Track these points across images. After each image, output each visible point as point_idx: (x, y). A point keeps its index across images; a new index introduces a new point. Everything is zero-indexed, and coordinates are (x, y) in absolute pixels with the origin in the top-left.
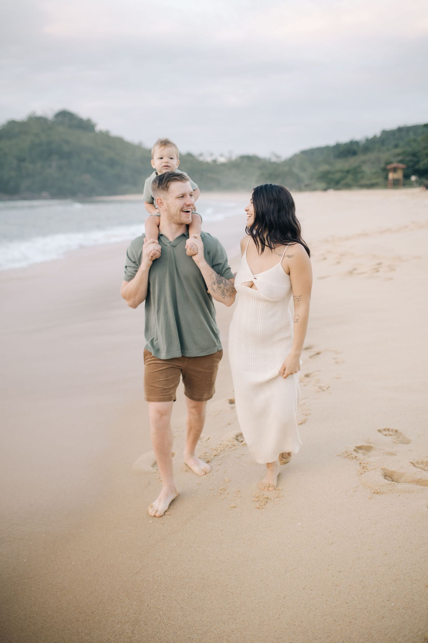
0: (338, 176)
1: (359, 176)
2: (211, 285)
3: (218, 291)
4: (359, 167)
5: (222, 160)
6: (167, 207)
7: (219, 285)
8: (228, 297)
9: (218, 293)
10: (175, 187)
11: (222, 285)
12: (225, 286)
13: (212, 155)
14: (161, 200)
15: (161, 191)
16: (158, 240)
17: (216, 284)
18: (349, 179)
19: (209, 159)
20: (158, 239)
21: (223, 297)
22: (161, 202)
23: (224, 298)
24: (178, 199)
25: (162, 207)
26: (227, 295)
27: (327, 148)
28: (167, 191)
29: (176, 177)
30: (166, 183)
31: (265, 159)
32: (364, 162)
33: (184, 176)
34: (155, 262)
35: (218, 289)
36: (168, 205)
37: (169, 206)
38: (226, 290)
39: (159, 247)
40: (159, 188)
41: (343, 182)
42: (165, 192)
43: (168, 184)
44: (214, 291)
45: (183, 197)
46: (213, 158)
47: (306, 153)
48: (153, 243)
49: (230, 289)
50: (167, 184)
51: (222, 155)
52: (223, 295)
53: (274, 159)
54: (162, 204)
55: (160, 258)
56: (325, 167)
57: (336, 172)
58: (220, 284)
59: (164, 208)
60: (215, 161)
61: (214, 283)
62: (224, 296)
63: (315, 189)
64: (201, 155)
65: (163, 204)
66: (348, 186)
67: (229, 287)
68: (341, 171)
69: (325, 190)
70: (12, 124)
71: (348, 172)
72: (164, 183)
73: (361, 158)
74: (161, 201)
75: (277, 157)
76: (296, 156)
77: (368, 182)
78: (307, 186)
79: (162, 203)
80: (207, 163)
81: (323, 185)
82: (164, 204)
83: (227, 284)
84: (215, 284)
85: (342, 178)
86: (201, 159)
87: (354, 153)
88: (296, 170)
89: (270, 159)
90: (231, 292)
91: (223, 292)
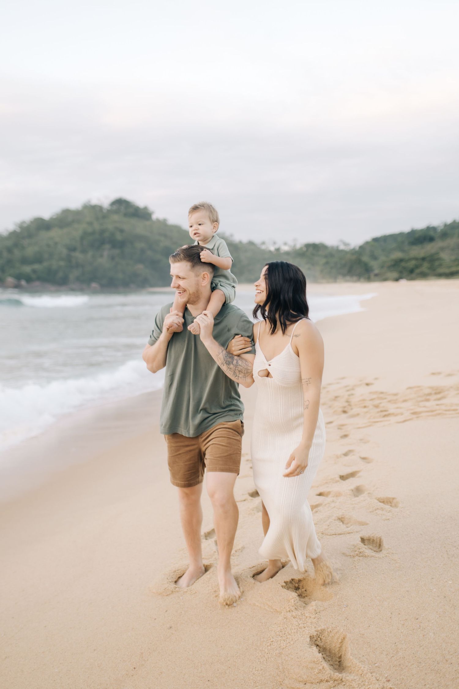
0: (412, 264)
1: (437, 263)
4: (437, 253)
5: (286, 248)
8: (243, 378)
11: (232, 366)
12: (236, 367)
13: (275, 243)
17: (225, 364)
18: (425, 267)
19: (272, 248)
23: (238, 379)
26: (240, 376)
27: (401, 234)
31: (332, 247)
32: (442, 249)
38: (237, 371)
41: (418, 271)
46: (277, 246)
47: (376, 240)
49: (243, 370)
51: (285, 244)
52: (236, 376)
53: (342, 247)
56: (398, 255)
57: (410, 259)
58: (229, 365)
60: (278, 250)
64: (263, 243)
66: (424, 276)
68: (416, 259)
70: (66, 212)
71: (423, 259)
73: (440, 244)
75: (346, 244)
76: (367, 243)
77: (447, 271)
80: (270, 252)
85: (417, 267)
86: (263, 247)
87: (431, 239)
88: (365, 259)
89: (337, 247)
90: (245, 373)
91: (235, 373)
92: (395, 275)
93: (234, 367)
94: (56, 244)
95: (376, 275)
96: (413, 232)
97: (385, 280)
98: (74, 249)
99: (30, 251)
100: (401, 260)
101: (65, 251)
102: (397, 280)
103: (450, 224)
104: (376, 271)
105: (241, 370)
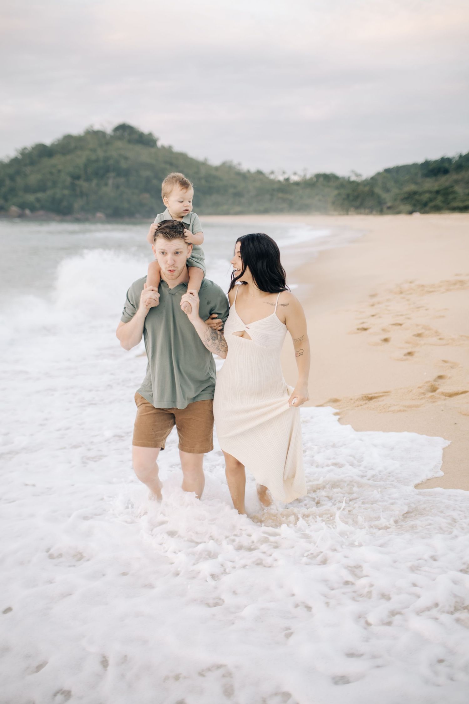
0: (426, 197)
1: (451, 197)
4: (452, 187)
5: (295, 179)
9: (213, 348)
13: (284, 173)
17: (211, 340)
18: (439, 200)
19: (281, 178)
23: (219, 352)
26: (222, 350)
27: (415, 165)
31: (343, 178)
32: (457, 182)
35: (213, 345)
41: (431, 204)
46: (286, 176)
47: (387, 171)
48: (152, 290)
51: (295, 174)
52: (218, 350)
53: (353, 178)
56: (412, 187)
57: (425, 192)
60: (287, 180)
61: (208, 339)
63: (399, 213)
64: (272, 173)
66: (437, 209)
68: (430, 192)
69: (411, 213)
71: (438, 192)
73: (454, 176)
75: (357, 175)
76: (379, 174)
77: (461, 205)
78: (389, 208)
80: (279, 182)
81: (409, 208)
85: (431, 200)
86: (272, 177)
87: (446, 172)
88: (378, 190)
89: (349, 178)
94: (59, 171)
96: (427, 164)
98: (78, 177)
99: (33, 179)
100: (415, 193)
101: (69, 180)
103: (465, 155)
104: (389, 204)
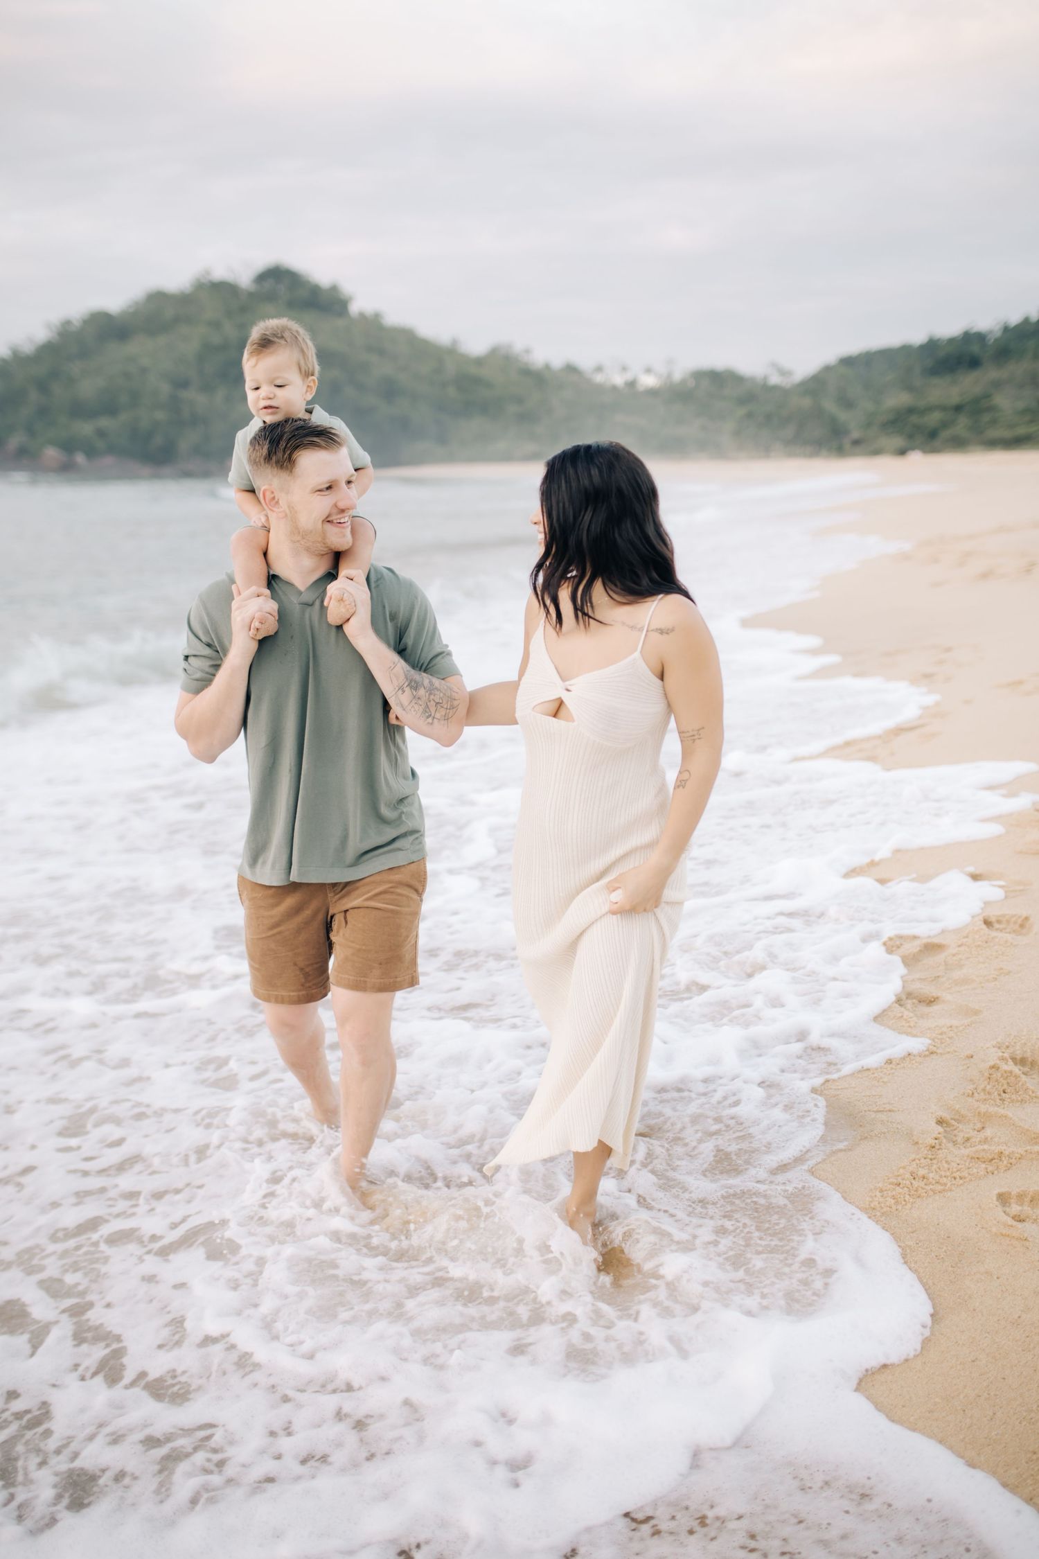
2: (394, 692)
3: (413, 706)
6: (288, 511)
7: (415, 693)
8: (442, 722)
9: (414, 713)
10: (311, 462)
11: (422, 692)
12: (430, 694)
14: (273, 493)
15: (276, 469)
16: (268, 588)
17: (407, 690)
20: (266, 585)
21: (428, 723)
22: (274, 498)
23: (432, 724)
24: (318, 493)
25: (275, 509)
26: (438, 715)
28: (291, 472)
29: (315, 439)
30: (289, 452)
33: (334, 434)
34: (265, 644)
35: (413, 704)
36: (290, 507)
37: (293, 508)
38: (433, 703)
39: (273, 606)
40: (269, 461)
42: (284, 475)
43: (294, 456)
44: (404, 710)
45: (329, 488)
48: (258, 596)
49: (444, 702)
50: (290, 456)
52: (428, 717)
54: (274, 502)
55: (276, 633)
58: (416, 689)
59: (280, 512)
61: (401, 688)
62: (430, 720)
65: (277, 502)
67: (442, 695)
72: (284, 452)
74: (272, 496)
79: (276, 500)
82: (280, 502)
83: (436, 688)
84: (404, 692)
89: (765, 378)
90: (447, 709)
91: (427, 710)
92: (898, 441)
93: (427, 695)
94: (144, 371)
95: (856, 443)
96: (932, 346)
97: (877, 452)
98: (182, 384)
99: (88, 388)
100: (911, 411)
101: (165, 388)
102: (902, 452)
103: (1017, 327)
104: (856, 434)
105: (441, 702)
